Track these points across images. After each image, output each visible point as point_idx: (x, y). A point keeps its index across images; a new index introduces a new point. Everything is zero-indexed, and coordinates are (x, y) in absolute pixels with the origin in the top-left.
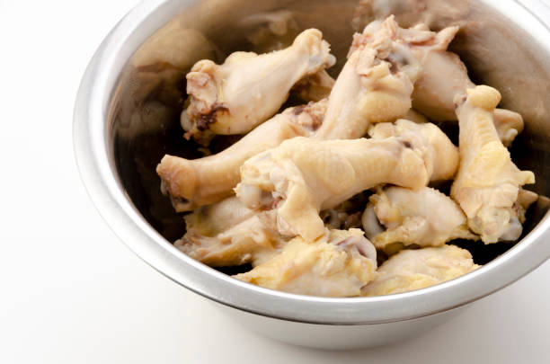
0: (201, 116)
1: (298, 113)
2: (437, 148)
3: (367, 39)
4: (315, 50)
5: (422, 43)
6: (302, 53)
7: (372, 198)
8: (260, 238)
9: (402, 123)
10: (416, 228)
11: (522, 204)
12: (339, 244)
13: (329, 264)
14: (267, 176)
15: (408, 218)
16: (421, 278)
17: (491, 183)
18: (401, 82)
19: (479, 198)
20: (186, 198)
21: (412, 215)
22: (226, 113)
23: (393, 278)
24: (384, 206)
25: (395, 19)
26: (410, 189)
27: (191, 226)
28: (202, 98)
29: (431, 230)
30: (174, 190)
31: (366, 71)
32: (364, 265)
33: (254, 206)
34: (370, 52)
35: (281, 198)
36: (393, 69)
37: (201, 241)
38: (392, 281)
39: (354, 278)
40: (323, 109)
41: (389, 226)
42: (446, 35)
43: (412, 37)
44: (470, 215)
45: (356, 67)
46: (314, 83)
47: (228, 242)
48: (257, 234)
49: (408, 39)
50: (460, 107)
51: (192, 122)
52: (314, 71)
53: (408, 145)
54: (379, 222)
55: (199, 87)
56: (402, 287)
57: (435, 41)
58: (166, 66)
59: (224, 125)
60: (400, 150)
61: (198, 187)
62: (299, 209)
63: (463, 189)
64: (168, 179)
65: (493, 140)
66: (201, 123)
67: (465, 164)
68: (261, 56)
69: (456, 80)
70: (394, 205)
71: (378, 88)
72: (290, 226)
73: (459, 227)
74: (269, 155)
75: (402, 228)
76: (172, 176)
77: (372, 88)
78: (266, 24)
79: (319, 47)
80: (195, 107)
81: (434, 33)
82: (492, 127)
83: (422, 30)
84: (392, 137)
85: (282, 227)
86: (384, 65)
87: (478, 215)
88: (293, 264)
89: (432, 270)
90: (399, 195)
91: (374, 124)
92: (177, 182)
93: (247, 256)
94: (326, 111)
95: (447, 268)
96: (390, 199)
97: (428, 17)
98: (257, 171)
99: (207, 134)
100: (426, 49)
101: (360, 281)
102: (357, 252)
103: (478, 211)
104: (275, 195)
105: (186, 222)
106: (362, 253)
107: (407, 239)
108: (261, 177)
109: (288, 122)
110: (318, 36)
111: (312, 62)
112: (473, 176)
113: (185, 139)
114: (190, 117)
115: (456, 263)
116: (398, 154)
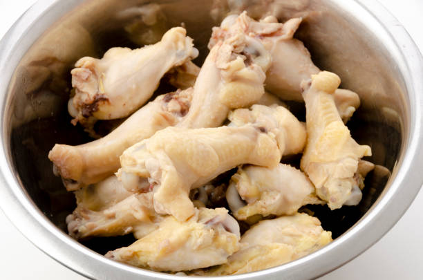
0: (85, 106)
1: (168, 100)
2: (287, 128)
3: (225, 33)
4: (181, 45)
5: (272, 35)
6: (170, 48)
7: (235, 176)
8: (140, 215)
9: (257, 108)
10: (273, 201)
11: (361, 173)
12: (207, 223)
13: (200, 241)
14: (143, 165)
15: (265, 193)
16: (277, 247)
17: (335, 159)
18: (255, 72)
19: (325, 171)
20: (75, 179)
21: (269, 190)
22: (106, 102)
23: (255, 247)
24: (244, 184)
25: (247, 14)
26: (267, 167)
27: (81, 201)
28: (85, 91)
29: (285, 202)
30: (64, 173)
31: (225, 66)
32: (229, 239)
33: (133, 190)
34: (227, 48)
35: (155, 183)
36: (248, 61)
37: (89, 215)
38: (254, 250)
39: (221, 250)
40: (189, 97)
41: (250, 201)
42: (291, 25)
43: (262, 29)
44: (318, 185)
45: (215, 61)
46: (181, 72)
47: (112, 217)
48: (136, 211)
49: (260, 32)
50: (306, 91)
51: (78, 110)
52: (180, 64)
53: (263, 130)
54: (240, 198)
55: (83, 81)
56: (263, 255)
57: (282, 32)
58: (54, 60)
59: (105, 112)
60: (256, 135)
61: (85, 170)
62: (172, 194)
63: (311, 163)
64: (59, 165)
65: (335, 120)
66: (85, 112)
67: (312, 141)
68: (134, 51)
69: (301, 66)
70: (253, 182)
71: (235, 79)
72: (164, 208)
73: (308, 196)
74: (144, 145)
75: (261, 202)
76: (62, 163)
77: (230, 80)
78: (139, 16)
79: (184, 43)
80: (80, 98)
81: (281, 24)
82: (334, 108)
83: (270, 22)
84: (249, 124)
85: (158, 208)
86: (240, 59)
87: (325, 186)
88: (169, 242)
89: (288, 239)
90: (257, 173)
91: (233, 109)
92: (67, 167)
93: (129, 229)
94: (191, 98)
95: (300, 236)
96: (249, 177)
97: (275, 9)
98: (134, 161)
99: (91, 120)
100: (275, 40)
101: (226, 252)
102: (224, 230)
103: (324, 183)
104: (151, 181)
105: (76, 197)
106: (228, 230)
107: (265, 212)
108: (138, 166)
109: (160, 111)
110: (182, 32)
111: (178, 55)
112: (320, 153)
113: (72, 125)
114: (76, 106)
115: (307, 231)
116: (255, 139)
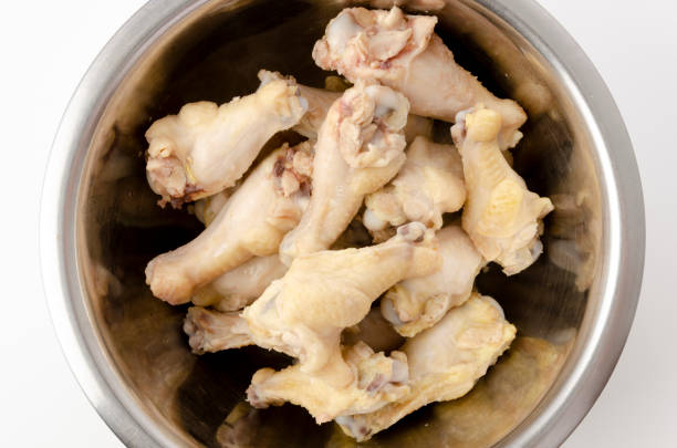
1: (279, 173)
5: (401, 53)
10: (440, 311)
12: (368, 389)
14: (279, 337)
15: (429, 303)
16: (455, 374)
19: (497, 245)
21: (433, 298)
22: (200, 192)
23: (427, 375)
28: (172, 187)
36: (381, 127)
43: (387, 52)
49: (384, 57)
50: (460, 144)
55: (165, 177)
56: (438, 382)
57: (413, 43)
60: (412, 252)
65: (503, 179)
70: (414, 298)
75: (427, 317)
89: (465, 356)
95: (480, 349)
96: (408, 292)
98: (267, 333)
103: (498, 257)
106: (397, 384)
113: (159, 207)
115: (487, 337)
116: (410, 257)
